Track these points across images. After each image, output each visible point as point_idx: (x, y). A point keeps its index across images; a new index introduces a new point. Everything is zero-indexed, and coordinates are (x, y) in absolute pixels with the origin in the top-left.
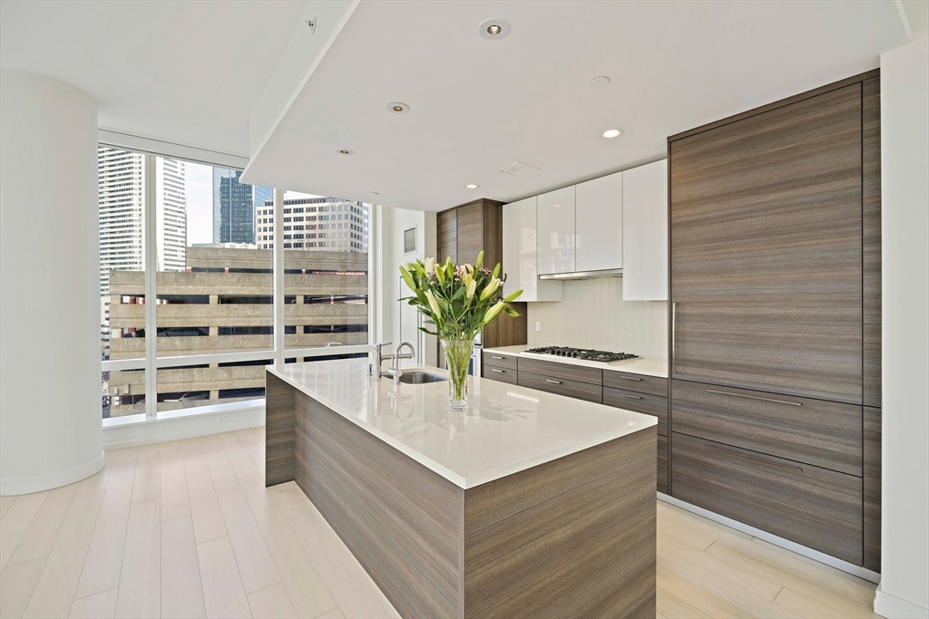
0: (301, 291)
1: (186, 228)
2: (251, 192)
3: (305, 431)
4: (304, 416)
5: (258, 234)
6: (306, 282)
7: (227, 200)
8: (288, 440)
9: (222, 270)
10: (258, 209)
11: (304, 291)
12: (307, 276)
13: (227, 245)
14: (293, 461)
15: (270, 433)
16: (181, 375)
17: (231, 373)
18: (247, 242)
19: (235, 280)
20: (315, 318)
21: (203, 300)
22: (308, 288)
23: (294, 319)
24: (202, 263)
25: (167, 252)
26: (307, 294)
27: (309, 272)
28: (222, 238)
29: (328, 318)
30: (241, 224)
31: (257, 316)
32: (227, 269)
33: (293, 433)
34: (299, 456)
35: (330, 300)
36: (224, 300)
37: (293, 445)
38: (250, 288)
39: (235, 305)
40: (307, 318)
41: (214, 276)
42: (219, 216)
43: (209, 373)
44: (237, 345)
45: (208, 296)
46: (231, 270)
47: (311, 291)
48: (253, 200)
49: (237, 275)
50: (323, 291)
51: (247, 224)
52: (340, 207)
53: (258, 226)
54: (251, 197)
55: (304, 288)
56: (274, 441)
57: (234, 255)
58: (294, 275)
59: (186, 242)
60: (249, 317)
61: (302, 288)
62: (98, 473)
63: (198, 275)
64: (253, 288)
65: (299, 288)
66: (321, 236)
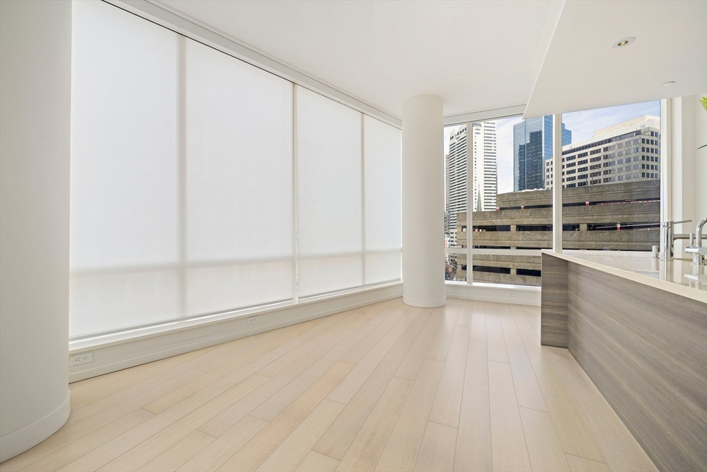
0: (585, 220)
1: (496, 184)
2: (541, 151)
3: (577, 307)
4: (577, 294)
5: (546, 180)
6: (590, 212)
7: (523, 160)
8: (560, 313)
9: (520, 208)
10: (547, 161)
11: (588, 220)
12: (591, 207)
13: (523, 191)
14: (566, 332)
15: (545, 303)
16: (493, 276)
17: (525, 280)
18: (538, 188)
19: (528, 214)
20: (598, 243)
21: (507, 228)
22: (592, 217)
23: (577, 243)
24: (507, 205)
25: (486, 201)
26: (590, 222)
27: (593, 203)
28: (520, 187)
29: (614, 243)
30: (534, 175)
31: (545, 240)
32: (522, 207)
33: (566, 308)
34: (571, 329)
35: (616, 228)
36: (520, 228)
37: (566, 318)
38: (540, 219)
39: (528, 232)
40: (590, 243)
41: (513, 212)
42: (518, 172)
43: (511, 278)
44: (530, 261)
45: (510, 226)
46: (525, 208)
47: (593, 220)
48: (543, 156)
49: (530, 210)
50: (607, 219)
51: (539, 174)
52: (628, 143)
53: (547, 174)
54: (541, 154)
55: (588, 217)
56: (548, 311)
57: (528, 196)
58: (577, 207)
59: (496, 193)
60: (539, 240)
61: (585, 218)
62: (443, 307)
63: (503, 212)
64: (542, 219)
65: (582, 218)
66: (606, 173)
